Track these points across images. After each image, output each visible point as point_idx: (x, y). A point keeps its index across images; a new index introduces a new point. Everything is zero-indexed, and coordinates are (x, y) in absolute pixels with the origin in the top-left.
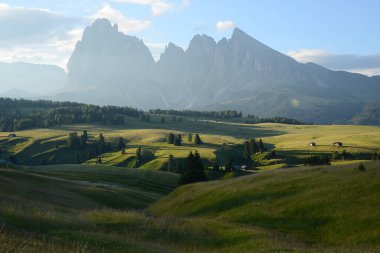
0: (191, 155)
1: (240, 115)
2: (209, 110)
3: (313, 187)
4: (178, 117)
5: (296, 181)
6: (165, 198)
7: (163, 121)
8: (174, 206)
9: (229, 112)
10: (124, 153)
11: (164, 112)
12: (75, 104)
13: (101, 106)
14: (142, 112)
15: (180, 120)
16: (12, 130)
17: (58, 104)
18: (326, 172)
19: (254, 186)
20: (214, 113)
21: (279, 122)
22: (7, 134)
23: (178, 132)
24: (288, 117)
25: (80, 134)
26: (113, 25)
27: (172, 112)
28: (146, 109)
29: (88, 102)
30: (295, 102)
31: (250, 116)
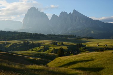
0: (60, 48)
1: (75, 36)
2: (66, 35)
3: (98, 58)
4: (56, 37)
5: (93, 56)
6: (52, 61)
7: (52, 38)
8: (55, 64)
9: (72, 35)
10: (40, 48)
11: (52, 35)
12: (25, 33)
13: (33, 33)
14: (45, 35)
15: (57, 38)
16: (6, 41)
17: (20, 33)
18: (102, 54)
19: (79, 58)
20: (67, 35)
21: (87, 38)
22: (5, 42)
23: (56, 41)
24: (90, 37)
25: (26, 42)
26: (36, 9)
27: (54, 35)
28: (46, 34)
29: (29, 32)
30: (92, 32)
31: (78, 37)
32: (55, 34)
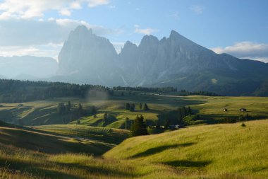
1: (176, 90)
2: (155, 87)
3: (209, 138)
4: (133, 92)
5: (200, 135)
7: (123, 94)
9: (168, 88)
10: (95, 117)
11: (124, 88)
12: (63, 84)
13: (81, 85)
14: (108, 89)
15: (134, 94)
16: (20, 102)
17: (51, 84)
20: (157, 89)
21: (202, 95)
22: (17, 104)
23: (132, 102)
24: (209, 91)
25: (66, 104)
26: (89, 29)
27: (129, 89)
28: (111, 87)
29: (72, 82)
30: (214, 81)
31: (182, 91)
32: (131, 86)
